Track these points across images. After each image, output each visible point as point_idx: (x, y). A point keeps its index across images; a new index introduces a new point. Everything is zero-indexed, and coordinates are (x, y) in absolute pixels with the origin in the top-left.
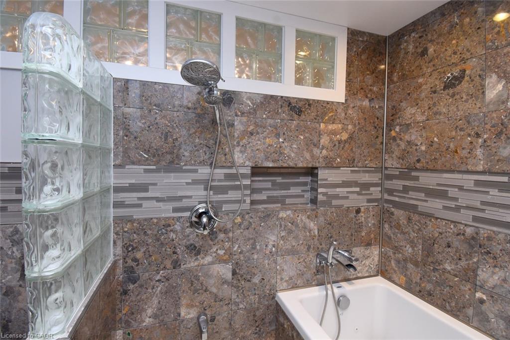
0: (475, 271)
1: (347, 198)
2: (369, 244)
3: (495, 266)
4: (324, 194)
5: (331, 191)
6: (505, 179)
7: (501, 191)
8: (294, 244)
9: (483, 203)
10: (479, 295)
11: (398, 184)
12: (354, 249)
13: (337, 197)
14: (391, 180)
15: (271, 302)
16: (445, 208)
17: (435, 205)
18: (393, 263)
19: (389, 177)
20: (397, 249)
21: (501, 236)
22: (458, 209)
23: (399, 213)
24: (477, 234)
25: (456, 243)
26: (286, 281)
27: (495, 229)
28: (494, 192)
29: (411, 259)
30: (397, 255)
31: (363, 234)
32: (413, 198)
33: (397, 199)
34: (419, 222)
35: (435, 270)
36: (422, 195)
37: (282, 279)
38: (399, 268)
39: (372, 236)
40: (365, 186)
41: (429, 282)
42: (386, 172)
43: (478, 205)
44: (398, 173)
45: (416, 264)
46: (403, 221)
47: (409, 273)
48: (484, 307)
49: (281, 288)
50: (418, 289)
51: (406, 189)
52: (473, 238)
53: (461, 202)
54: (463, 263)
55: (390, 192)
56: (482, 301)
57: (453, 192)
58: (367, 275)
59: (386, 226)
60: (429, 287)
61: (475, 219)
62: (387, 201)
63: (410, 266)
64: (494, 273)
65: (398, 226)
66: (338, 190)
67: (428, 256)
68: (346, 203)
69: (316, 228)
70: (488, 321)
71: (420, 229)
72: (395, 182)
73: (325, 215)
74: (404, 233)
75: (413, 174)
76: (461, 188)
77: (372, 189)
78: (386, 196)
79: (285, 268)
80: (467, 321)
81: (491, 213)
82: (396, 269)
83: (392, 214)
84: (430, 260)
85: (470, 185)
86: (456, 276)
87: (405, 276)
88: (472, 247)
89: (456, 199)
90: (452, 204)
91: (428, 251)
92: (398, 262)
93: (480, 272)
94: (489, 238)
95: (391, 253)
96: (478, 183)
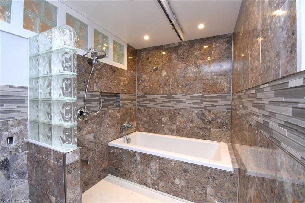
0: (161, 120)
1: (128, 105)
2: (133, 121)
3: (165, 117)
4: (122, 103)
5: (124, 102)
6: (166, 95)
7: (166, 98)
8: (113, 123)
9: (162, 102)
10: (162, 125)
11: (141, 99)
12: (130, 123)
13: (125, 104)
14: (139, 98)
15: (107, 147)
16: (154, 105)
17: (151, 104)
18: (140, 125)
19: (139, 97)
20: (141, 120)
21: (166, 109)
22: (157, 104)
23: (142, 109)
24: (161, 110)
25: (157, 114)
26: (111, 137)
27: (165, 108)
28: (164, 99)
29: (146, 122)
30: (142, 122)
31: (132, 117)
32: (146, 103)
33: (141, 104)
34: (148, 110)
35: (152, 123)
36: (148, 102)
37: (110, 137)
38: (142, 126)
39: (134, 118)
40: (132, 100)
41: (151, 127)
42: (138, 96)
43: (161, 103)
44: (141, 96)
45: (147, 123)
46: (143, 111)
47: (145, 127)
48: (164, 128)
49: (110, 140)
50: (148, 130)
51: (144, 101)
52: (161, 111)
53: (158, 103)
54: (159, 118)
55: (139, 102)
56: (163, 127)
57: (156, 100)
58: (133, 131)
59: (138, 114)
60: (151, 128)
61: (161, 106)
62: (138, 105)
63: (146, 124)
64: (165, 119)
65: (142, 113)
66: (126, 102)
67: (150, 119)
68: (127, 106)
69: (120, 116)
70: (165, 131)
71: (148, 112)
72: (140, 99)
73: (122, 111)
74: (143, 115)
75: (146, 96)
76: (158, 99)
77: (134, 101)
78: (138, 104)
79: (111, 132)
80: (160, 133)
81: (164, 104)
82: (142, 127)
83: (140, 109)
84: (151, 120)
85: (159, 98)
86: (157, 122)
87: (144, 128)
88: (160, 113)
89: (156, 102)
90: (156, 103)
91: (150, 118)
92: (142, 124)
93: (162, 120)
94: (164, 110)
95: (140, 122)
96: (161, 97)
